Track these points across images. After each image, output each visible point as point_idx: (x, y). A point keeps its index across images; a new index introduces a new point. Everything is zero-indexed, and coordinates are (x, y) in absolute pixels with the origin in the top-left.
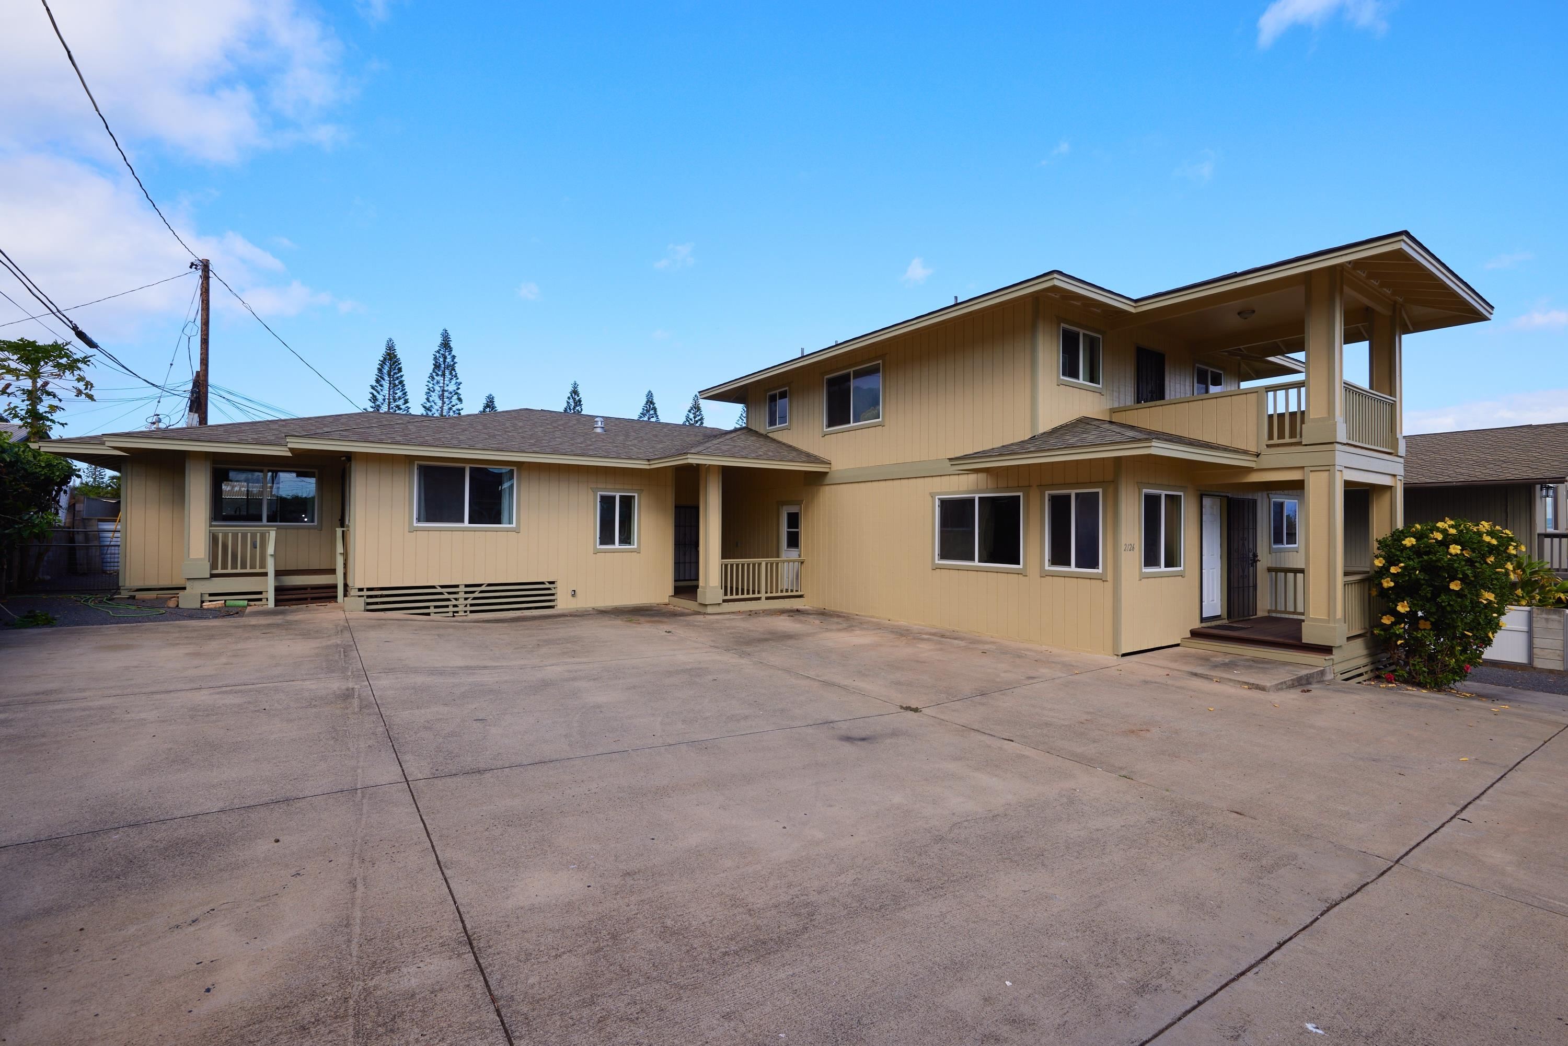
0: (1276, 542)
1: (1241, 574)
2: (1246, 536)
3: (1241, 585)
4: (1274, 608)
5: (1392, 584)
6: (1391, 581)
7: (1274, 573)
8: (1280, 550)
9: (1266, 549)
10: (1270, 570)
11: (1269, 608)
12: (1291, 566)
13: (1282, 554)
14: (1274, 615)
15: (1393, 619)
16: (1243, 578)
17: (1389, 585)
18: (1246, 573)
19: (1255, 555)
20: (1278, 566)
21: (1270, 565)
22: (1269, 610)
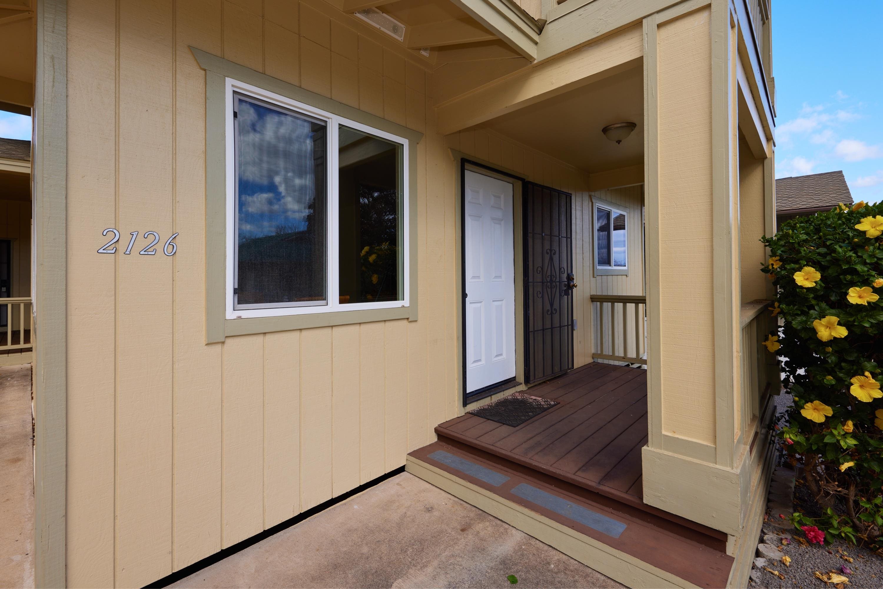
0: (601, 263)
1: (548, 307)
2: (556, 247)
3: (548, 325)
4: (599, 352)
5: (842, 332)
6: (839, 324)
7: (598, 303)
8: (607, 274)
9: (588, 271)
10: (594, 299)
11: (593, 351)
12: (620, 294)
13: (610, 278)
14: (600, 361)
15: (829, 411)
16: (552, 313)
17: (835, 334)
18: (556, 305)
19: (570, 278)
20: (605, 293)
21: (594, 293)
22: (593, 354)
